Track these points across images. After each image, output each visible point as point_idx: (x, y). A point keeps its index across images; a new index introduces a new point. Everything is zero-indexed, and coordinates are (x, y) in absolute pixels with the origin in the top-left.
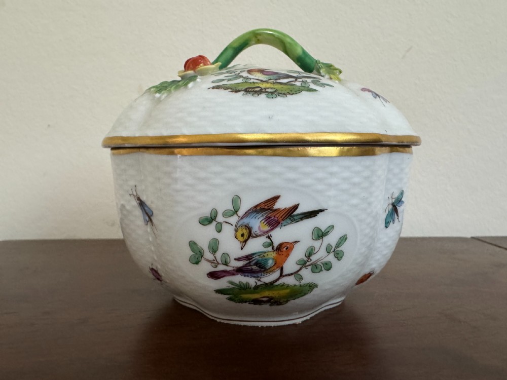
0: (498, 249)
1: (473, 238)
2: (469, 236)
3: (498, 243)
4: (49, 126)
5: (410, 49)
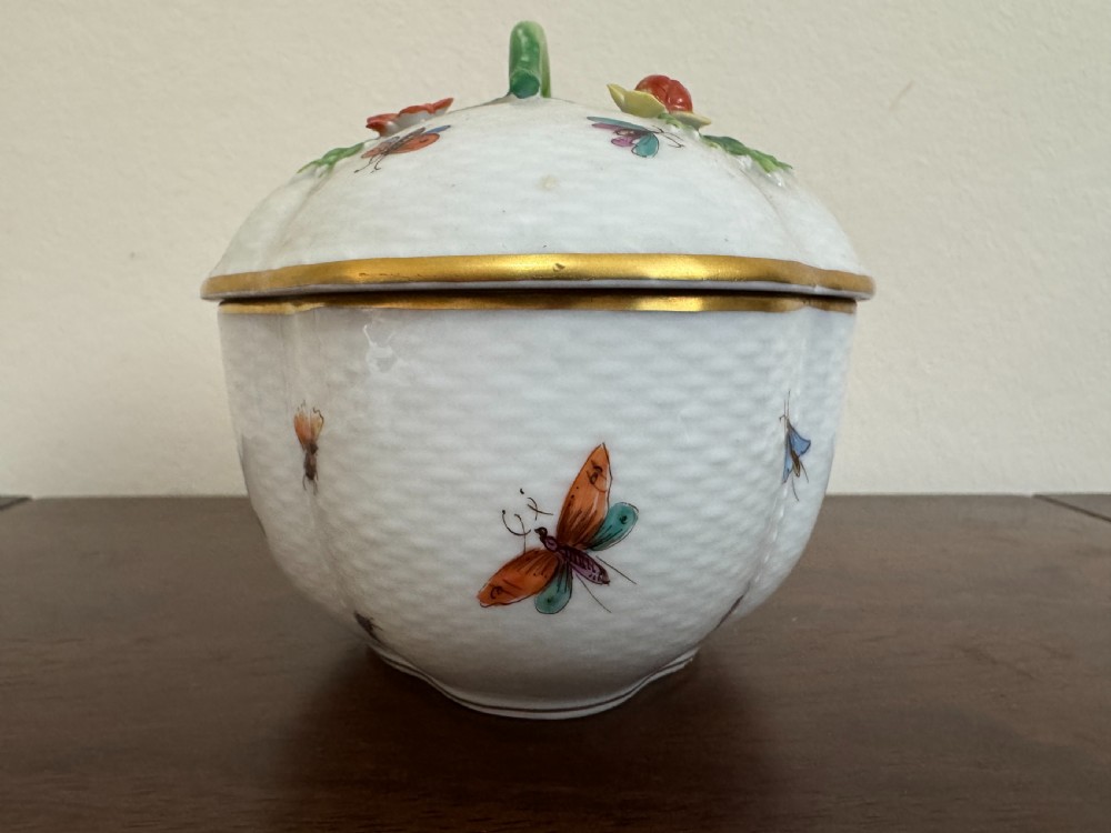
0: (1088, 520)
1: (1038, 497)
2: (1030, 492)
3: (1091, 508)
4: (133, 255)
5: (907, 88)
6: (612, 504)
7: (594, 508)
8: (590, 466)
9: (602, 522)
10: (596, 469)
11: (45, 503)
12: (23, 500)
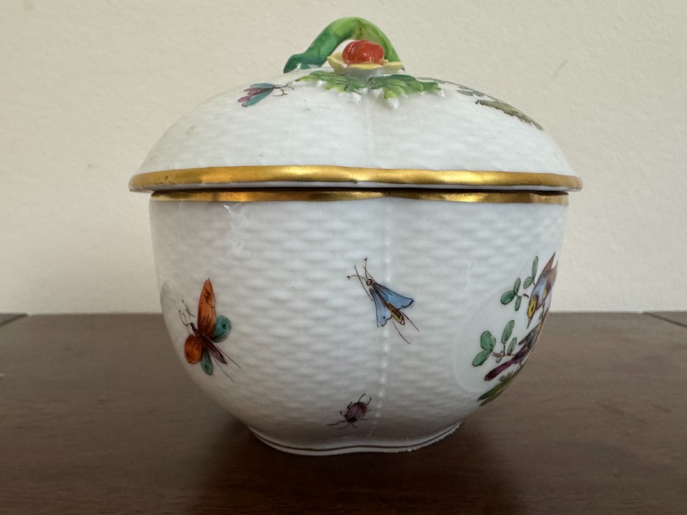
1: (647, 314)
2: (641, 310)
3: (679, 320)
5: (564, 64)
6: (218, 316)
7: (210, 317)
8: (205, 292)
9: (215, 325)
10: (208, 295)
12: (23, 316)
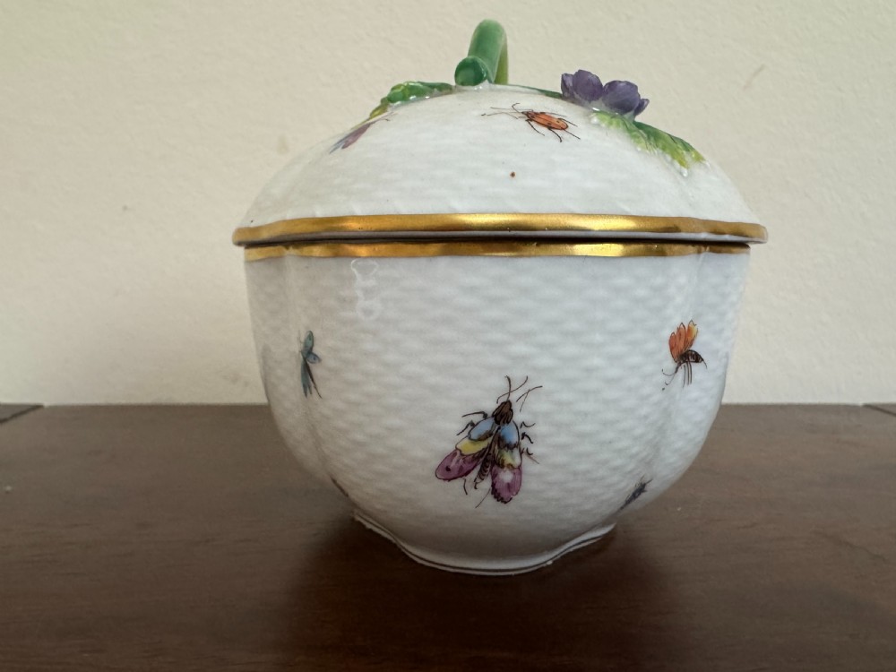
1: (868, 407)
2: (861, 402)
5: (761, 69)
11: (55, 409)
12: (37, 407)
